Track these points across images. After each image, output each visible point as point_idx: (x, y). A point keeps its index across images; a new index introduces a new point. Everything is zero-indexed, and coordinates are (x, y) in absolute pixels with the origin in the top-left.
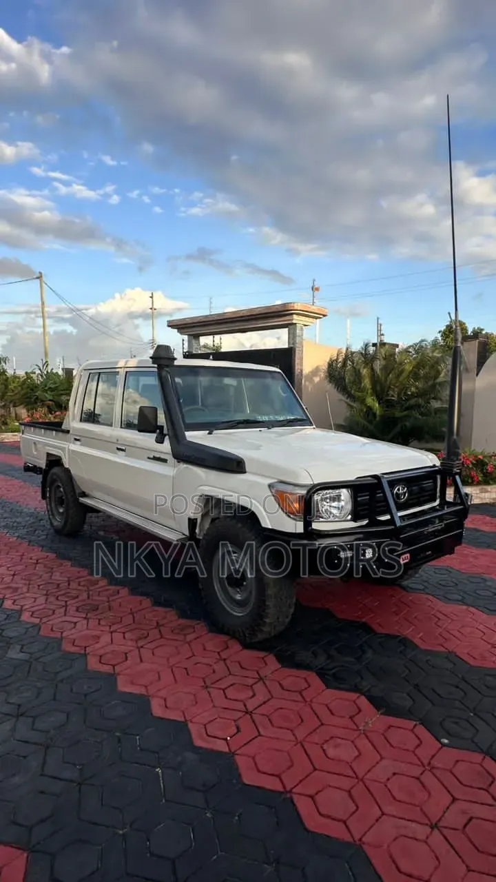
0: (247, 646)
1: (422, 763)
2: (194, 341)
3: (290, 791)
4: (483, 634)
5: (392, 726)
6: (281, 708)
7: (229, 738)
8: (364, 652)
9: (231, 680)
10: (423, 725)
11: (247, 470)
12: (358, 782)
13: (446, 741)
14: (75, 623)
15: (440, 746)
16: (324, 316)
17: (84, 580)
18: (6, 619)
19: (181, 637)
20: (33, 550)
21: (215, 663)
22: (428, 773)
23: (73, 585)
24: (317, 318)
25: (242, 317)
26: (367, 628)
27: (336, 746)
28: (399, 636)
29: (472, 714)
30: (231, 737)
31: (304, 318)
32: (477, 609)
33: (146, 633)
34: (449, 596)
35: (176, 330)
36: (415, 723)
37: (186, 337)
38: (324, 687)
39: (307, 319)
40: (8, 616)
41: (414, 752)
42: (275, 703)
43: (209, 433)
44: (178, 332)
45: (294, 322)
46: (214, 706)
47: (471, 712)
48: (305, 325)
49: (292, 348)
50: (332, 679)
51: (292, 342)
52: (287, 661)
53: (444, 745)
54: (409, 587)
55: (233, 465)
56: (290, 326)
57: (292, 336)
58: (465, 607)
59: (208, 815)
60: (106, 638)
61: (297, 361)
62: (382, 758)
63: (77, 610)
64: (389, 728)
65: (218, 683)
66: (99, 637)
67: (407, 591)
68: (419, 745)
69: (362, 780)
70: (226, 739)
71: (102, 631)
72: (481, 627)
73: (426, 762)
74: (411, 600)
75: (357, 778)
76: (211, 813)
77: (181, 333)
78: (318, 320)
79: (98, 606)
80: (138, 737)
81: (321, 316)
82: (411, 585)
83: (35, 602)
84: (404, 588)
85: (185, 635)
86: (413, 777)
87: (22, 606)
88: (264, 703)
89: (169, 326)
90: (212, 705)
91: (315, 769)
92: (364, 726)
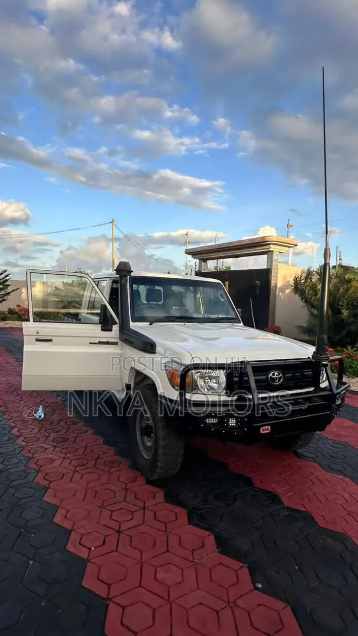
0: (149, 482)
1: (228, 600)
2: (203, 263)
3: (111, 600)
4: (345, 501)
5: (222, 564)
6: (145, 533)
7: (93, 548)
8: (235, 500)
9: (123, 505)
10: (248, 569)
11: (156, 351)
12: (167, 604)
13: (260, 586)
14: (46, 449)
15: (253, 588)
16: (296, 245)
17: (70, 421)
18: (8, 440)
19: (107, 469)
20: (52, 397)
21: (119, 491)
22: (228, 610)
23: (62, 423)
24: (290, 247)
25: (234, 246)
26: (249, 482)
27: (168, 571)
28: (272, 492)
29: (297, 568)
30: (94, 548)
31: (279, 247)
32: (351, 479)
33: (86, 462)
34: (333, 466)
35: (191, 256)
36: (243, 565)
37: (198, 260)
38: (187, 523)
39: (282, 248)
40: (10, 438)
41: (227, 589)
42: (143, 528)
43: (150, 325)
44: (192, 257)
45: (271, 250)
46: (98, 522)
47: (297, 565)
48: (280, 252)
49: (269, 268)
50: (196, 517)
51: (269, 264)
52: (172, 498)
53: (256, 588)
54: (303, 455)
55: (149, 347)
56: (268, 253)
57: (270, 260)
58: (342, 477)
59: (43, 604)
60: (58, 462)
61: (273, 278)
62: (198, 588)
63: (53, 441)
64: (219, 565)
65: (111, 506)
66: (54, 461)
67: (299, 458)
68: (235, 584)
69: (171, 603)
70: (90, 549)
71: (59, 456)
72: (347, 496)
73: (232, 600)
74: (298, 466)
75: (168, 600)
76: (46, 603)
77: (194, 258)
78: (291, 248)
79: (68, 439)
80: (33, 535)
81: (293, 246)
82: (304, 454)
83: (31, 431)
84: (297, 454)
85: (111, 467)
86: (214, 610)
87: (22, 433)
88: (135, 526)
89: (186, 253)
90: (97, 521)
91: (140, 586)
92: (199, 559)
